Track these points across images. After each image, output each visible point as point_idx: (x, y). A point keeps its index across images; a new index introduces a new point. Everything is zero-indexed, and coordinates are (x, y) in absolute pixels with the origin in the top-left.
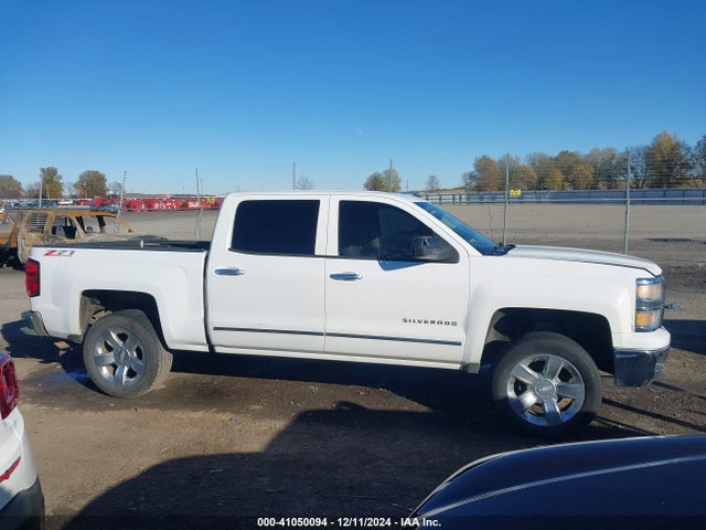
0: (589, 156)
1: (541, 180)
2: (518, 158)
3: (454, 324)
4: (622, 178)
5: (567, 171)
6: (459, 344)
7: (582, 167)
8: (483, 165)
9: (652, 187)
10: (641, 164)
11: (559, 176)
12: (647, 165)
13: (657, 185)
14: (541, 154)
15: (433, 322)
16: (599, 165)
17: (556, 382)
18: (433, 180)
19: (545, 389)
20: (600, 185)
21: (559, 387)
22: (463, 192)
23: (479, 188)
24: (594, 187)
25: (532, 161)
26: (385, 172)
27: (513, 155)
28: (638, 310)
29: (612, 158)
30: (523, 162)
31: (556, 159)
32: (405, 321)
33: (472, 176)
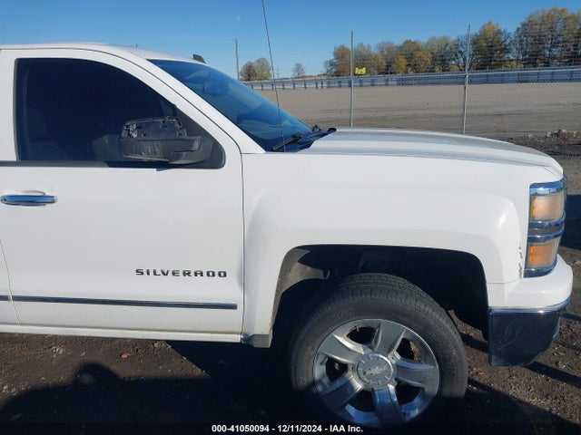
0: (428, 43)
1: (388, 66)
2: (369, 47)
3: (223, 274)
4: (454, 62)
5: (410, 57)
6: (233, 307)
7: (421, 54)
8: (341, 54)
9: (477, 69)
10: (469, 50)
11: (403, 62)
12: (475, 51)
13: (481, 67)
14: (389, 43)
15: (187, 273)
16: (435, 51)
17: (393, 359)
18: (299, 67)
19: (376, 370)
20: (437, 69)
21: (397, 367)
22: (323, 78)
23: (338, 74)
24: (432, 71)
25: (381, 48)
26: (258, 61)
27: (365, 44)
28: (531, 240)
29: (447, 45)
30: (374, 50)
31: (401, 47)
32: (140, 272)
33: (332, 64)
